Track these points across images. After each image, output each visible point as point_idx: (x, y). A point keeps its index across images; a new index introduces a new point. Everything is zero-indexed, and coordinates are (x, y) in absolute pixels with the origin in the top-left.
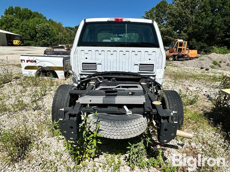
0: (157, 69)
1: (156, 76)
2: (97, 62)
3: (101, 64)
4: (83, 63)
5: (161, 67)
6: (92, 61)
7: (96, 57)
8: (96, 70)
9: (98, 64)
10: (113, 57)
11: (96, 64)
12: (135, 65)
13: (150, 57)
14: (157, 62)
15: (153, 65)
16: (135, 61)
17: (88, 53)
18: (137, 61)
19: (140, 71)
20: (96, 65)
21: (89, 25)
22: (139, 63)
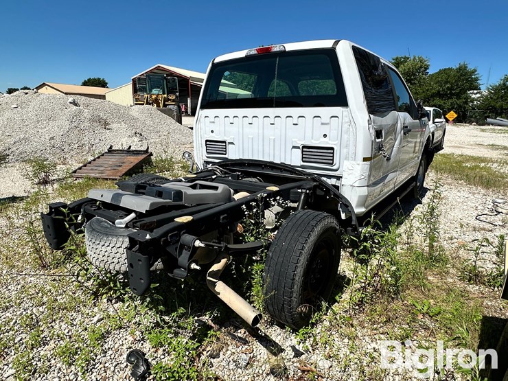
0: (345, 161)
1: (341, 177)
2: (227, 139)
3: (233, 143)
4: (207, 141)
5: (353, 156)
6: (219, 136)
7: (226, 128)
8: (225, 154)
9: (229, 143)
11: (224, 142)
12: (294, 147)
13: (325, 130)
14: (344, 143)
15: (332, 149)
16: (293, 140)
17: (213, 122)
18: (296, 140)
19: (303, 161)
20: (226, 146)
22: (300, 143)
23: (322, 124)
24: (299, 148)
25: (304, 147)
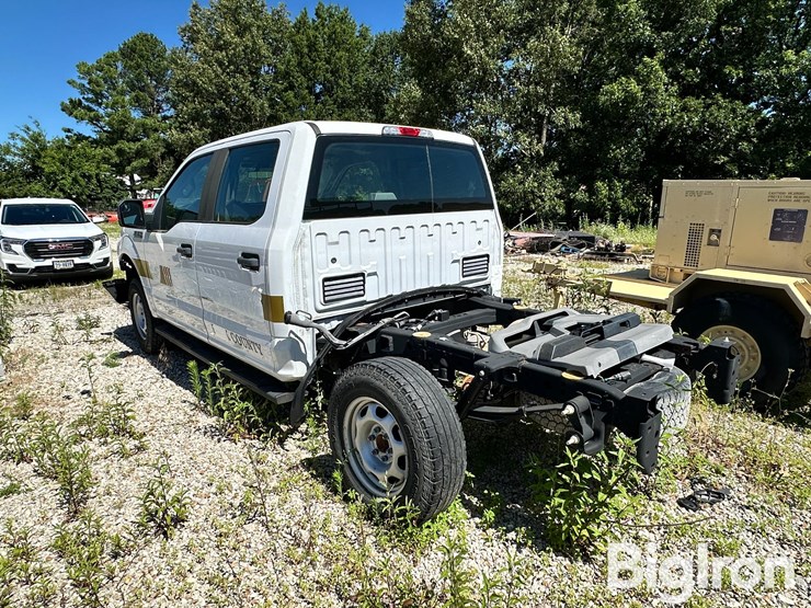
0: (493, 267)
1: (490, 285)
2: (367, 269)
3: (375, 274)
4: (326, 280)
6: (349, 267)
7: (363, 250)
8: (363, 295)
9: (369, 275)
10: (407, 246)
11: (363, 275)
12: (453, 262)
15: (488, 256)
16: (453, 252)
17: (337, 243)
18: (456, 252)
19: (463, 277)
20: (362, 279)
21: (333, 145)
22: (461, 255)
23: (478, 229)
24: (458, 261)
25: (465, 259)
